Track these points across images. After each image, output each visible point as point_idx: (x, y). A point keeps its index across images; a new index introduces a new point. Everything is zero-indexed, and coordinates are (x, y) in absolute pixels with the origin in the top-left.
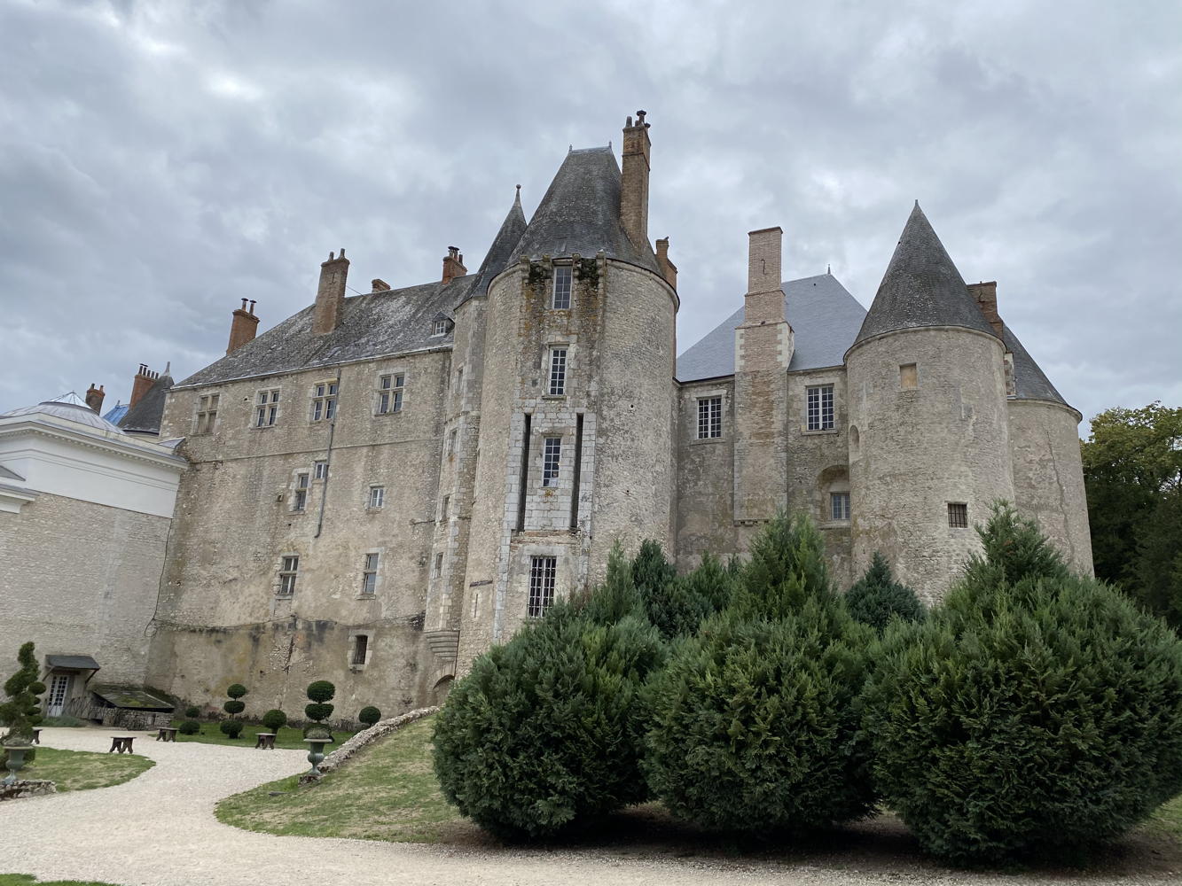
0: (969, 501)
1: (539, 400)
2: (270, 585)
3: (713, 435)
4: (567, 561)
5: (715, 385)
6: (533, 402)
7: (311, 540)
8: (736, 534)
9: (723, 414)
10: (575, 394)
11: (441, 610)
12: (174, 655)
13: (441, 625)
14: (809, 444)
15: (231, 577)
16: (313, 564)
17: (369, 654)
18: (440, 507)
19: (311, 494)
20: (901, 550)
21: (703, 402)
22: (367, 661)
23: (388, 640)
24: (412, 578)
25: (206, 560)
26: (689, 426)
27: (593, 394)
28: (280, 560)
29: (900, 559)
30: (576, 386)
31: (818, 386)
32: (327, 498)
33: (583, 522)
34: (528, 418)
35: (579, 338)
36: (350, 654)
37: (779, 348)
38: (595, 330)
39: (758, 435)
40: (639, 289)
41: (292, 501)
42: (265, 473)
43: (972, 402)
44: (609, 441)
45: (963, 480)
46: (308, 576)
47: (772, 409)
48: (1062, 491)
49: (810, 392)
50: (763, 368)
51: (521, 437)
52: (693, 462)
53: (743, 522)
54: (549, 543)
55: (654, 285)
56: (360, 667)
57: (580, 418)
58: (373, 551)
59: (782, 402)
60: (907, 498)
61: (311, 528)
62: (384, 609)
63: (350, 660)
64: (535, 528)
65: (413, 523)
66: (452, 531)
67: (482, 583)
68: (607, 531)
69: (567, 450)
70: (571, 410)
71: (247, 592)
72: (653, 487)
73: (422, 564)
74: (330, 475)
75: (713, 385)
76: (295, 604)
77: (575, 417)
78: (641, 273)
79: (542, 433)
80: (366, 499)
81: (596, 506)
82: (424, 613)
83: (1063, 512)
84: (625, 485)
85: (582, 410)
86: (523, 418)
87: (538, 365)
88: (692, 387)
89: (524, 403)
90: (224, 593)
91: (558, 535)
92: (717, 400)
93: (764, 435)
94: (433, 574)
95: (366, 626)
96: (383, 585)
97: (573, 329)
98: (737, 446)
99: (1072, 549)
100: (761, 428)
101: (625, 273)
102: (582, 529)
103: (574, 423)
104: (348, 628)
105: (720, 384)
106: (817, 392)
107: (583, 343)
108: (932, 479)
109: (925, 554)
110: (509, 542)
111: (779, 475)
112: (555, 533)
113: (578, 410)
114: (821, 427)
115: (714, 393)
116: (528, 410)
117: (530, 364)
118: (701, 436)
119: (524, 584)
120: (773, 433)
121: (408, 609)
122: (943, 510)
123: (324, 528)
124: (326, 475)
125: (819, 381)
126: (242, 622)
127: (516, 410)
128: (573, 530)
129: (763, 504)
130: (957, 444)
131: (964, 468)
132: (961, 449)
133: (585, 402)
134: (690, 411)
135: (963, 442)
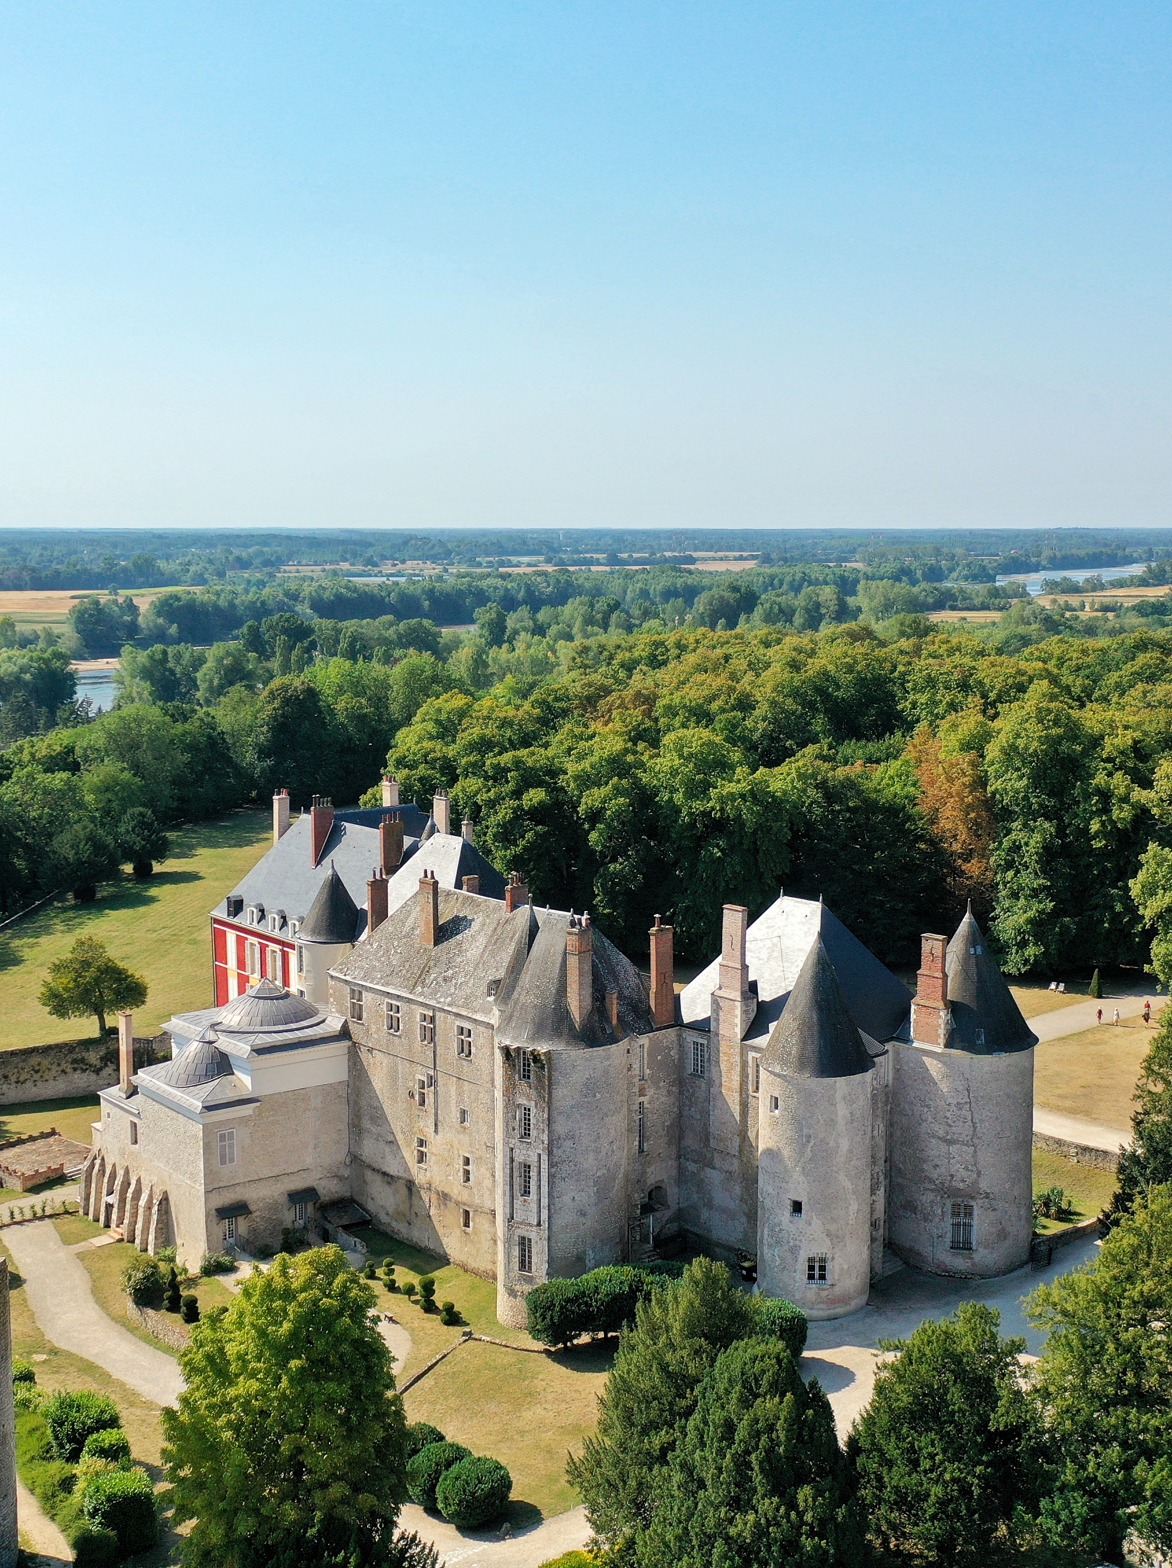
1: (516, 1140)
2: (412, 1155)
3: (701, 1072)
4: (537, 1241)
5: (702, 1035)
6: (513, 1141)
7: (432, 1133)
9: (705, 1060)
10: (536, 1141)
12: (365, 1182)
16: (435, 1151)
17: (471, 1224)
19: (427, 1097)
21: (695, 1043)
22: (471, 1228)
23: (481, 1219)
24: (488, 1183)
25: (372, 1120)
26: (686, 1060)
27: (545, 1142)
28: (416, 1139)
30: (536, 1135)
32: (438, 1102)
34: (511, 1151)
35: (535, 1103)
36: (462, 1220)
37: (737, 1021)
41: (417, 1097)
42: (399, 1069)
43: (811, 1131)
44: (558, 1170)
45: (800, 1185)
46: (434, 1158)
48: (975, 1128)
50: (727, 1034)
51: (508, 1161)
52: (689, 1091)
53: (716, 1150)
54: (527, 1230)
56: (467, 1231)
57: (539, 1155)
58: (466, 1155)
59: (737, 1065)
61: (431, 1123)
62: (476, 1197)
63: (462, 1224)
64: (519, 1220)
68: (560, 1225)
69: (533, 1174)
70: (534, 1150)
71: (400, 1154)
74: (437, 1089)
75: (699, 1034)
76: (428, 1174)
77: (536, 1155)
79: (519, 1163)
80: (458, 1116)
81: (553, 1210)
83: (974, 1145)
87: (514, 1117)
88: (687, 1031)
89: (508, 1141)
90: (386, 1149)
92: (703, 1046)
93: (727, 1088)
95: (468, 1206)
96: (474, 1181)
97: (532, 1097)
100: (725, 1081)
101: (563, 1056)
102: (543, 1225)
103: (536, 1159)
104: (459, 1202)
105: (707, 1036)
107: (539, 1107)
108: (782, 1182)
110: (507, 1226)
112: (530, 1225)
115: (700, 1040)
116: (511, 1146)
117: (510, 1115)
118: (694, 1069)
119: (516, 1251)
121: (489, 1204)
122: (787, 1203)
123: (438, 1127)
124: (435, 1087)
126: (399, 1175)
127: (505, 1144)
128: (539, 1224)
129: (726, 1140)
130: (798, 1161)
131: (802, 1178)
132: (801, 1164)
133: (541, 1146)
134: (686, 1048)
135: (803, 1160)
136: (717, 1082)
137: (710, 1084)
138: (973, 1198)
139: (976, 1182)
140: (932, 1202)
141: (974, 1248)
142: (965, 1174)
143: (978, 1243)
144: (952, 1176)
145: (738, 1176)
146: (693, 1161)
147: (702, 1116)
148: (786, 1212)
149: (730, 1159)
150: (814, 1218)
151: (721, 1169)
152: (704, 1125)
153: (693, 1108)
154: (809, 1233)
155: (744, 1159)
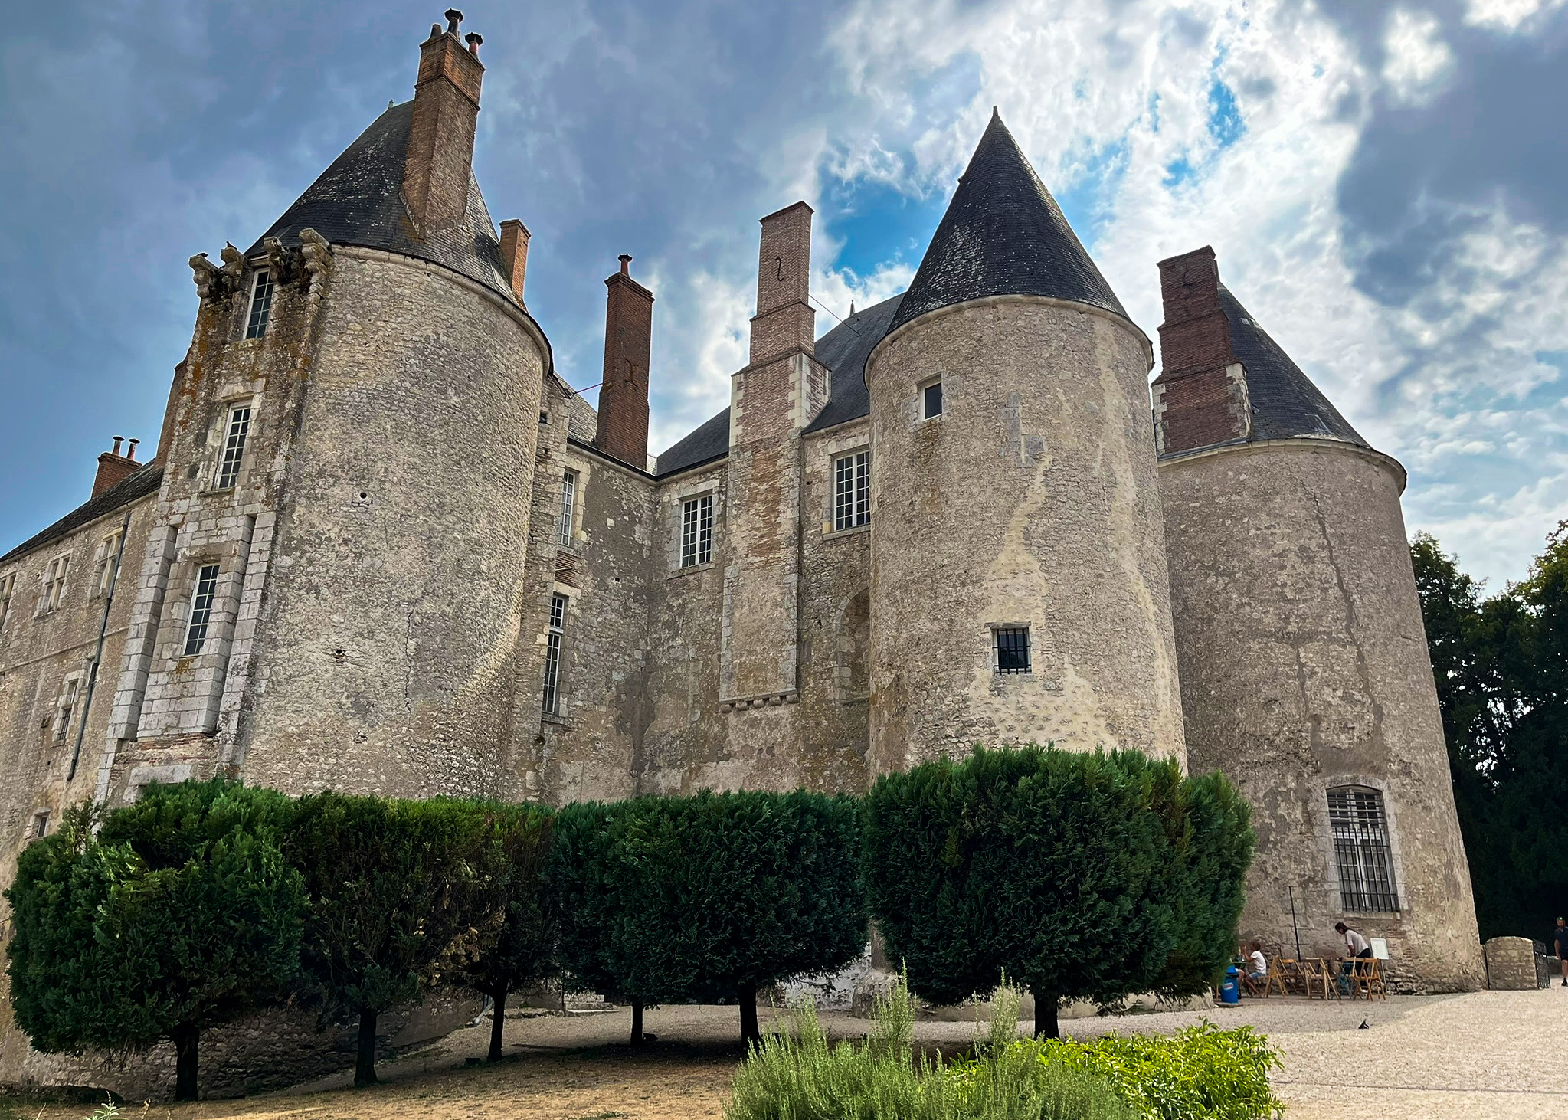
0: (1034, 618)
1: (194, 499)
3: (702, 559)
5: (704, 473)
6: (183, 505)
7: (66, 785)
8: (724, 726)
9: (714, 522)
10: (249, 481)
14: (834, 554)
19: (75, 711)
20: (912, 729)
21: (690, 505)
26: (667, 547)
27: (276, 478)
28: (32, 820)
29: (912, 746)
30: (253, 467)
31: (850, 451)
32: (88, 716)
33: (227, 713)
34: (175, 531)
35: (268, 382)
37: (791, 396)
38: (294, 365)
39: (756, 549)
40: (399, 291)
41: (56, 724)
42: (40, 685)
43: (1042, 432)
44: (303, 561)
45: (1021, 579)
47: (778, 502)
48: (1351, 604)
49: (840, 465)
50: (768, 433)
52: (670, 608)
53: (733, 705)
54: (169, 760)
55: (437, 284)
57: (251, 523)
59: (793, 487)
60: (924, 626)
61: (66, 766)
64: (152, 733)
68: (278, 730)
69: (224, 582)
70: (239, 509)
72: (412, 643)
75: (701, 473)
77: (243, 521)
78: (404, 264)
79: (191, 557)
81: (264, 683)
83: (1354, 642)
84: (333, 640)
85: (258, 507)
86: (167, 535)
87: (201, 440)
88: (673, 481)
89: (171, 508)
91: (185, 742)
92: (706, 500)
93: (766, 548)
97: (261, 368)
98: (728, 572)
99: (1378, 711)
100: (763, 536)
101: (370, 266)
102: (223, 727)
103: (241, 533)
105: (711, 471)
106: (849, 461)
107: (274, 390)
108: (963, 584)
109: (950, 731)
110: (110, 763)
111: (786, 614)
112: (182, 739)
113: (249, 510)
114: (854, 523)
115: (702, 487)
116: (175, 519)
117: (190, 439)
118: (685, 561)
120: (779, 543)
122: (982, 640)
123: (80, 763)
124: (95, 680)
125: (851, 443)
127: (159, 522)
129: (760, 668)
130: (1010, 513)
131: (1024, 558)
132: (1019, 521)
133: (262, 493)
134: (669, 522)
135: (1023, 508)
136: (742, 547)
137: (725, 560)
138: (1377, 771)
139: (1376, 732)
140: (1274, 793)
141: (1404, 905)
142: (1349, 712)
143: (1411, 893)
144: (1317, 719)
145: (793, 744)
146: (672, 765)
147: (700, 649)
148: (977, 671)
149: (771, 713)
150: (1070, 670)
151: (747, 751)
152: (706, 665)
153: (679, 641)
154: (1056, 718)
155: (810, 699)
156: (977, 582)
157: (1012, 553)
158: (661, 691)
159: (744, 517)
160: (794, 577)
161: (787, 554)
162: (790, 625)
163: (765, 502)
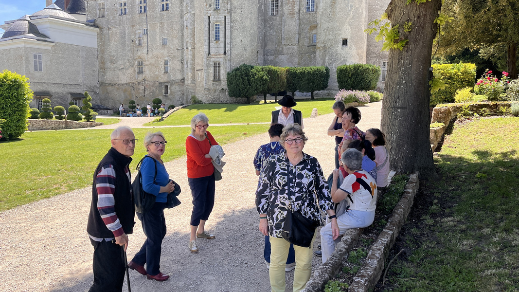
0: (349, 37)
1: (212, 11)
2: (134, 70)
3: (276, 14)
4: (223, 63)
6: (210, 12)
7: (145, 55)
8: (283, 49)
9: (279, 6)
10: (223, 9)
11: (189, 77)
12: (107, 93)
13: (190, 82)
14: (306, 17)
15: (121, 68)
16: (147, 63)
17: (169, 91)
18: (185, 44)
19: (143, 39)
21: (272, 1)
22: (169, 93)
23: (174, 86)
24: (179, 67)
25: (112, 62)
26: (268, 10)
27: (229, 9)
28: (136, 62)
30: (223, 6)
32: (149, 41)
33: (228, 51)
34: (209, 17)
36: (163, 91)
41: (137, 42)
42: (127, 32)
43: (353, 4)
44: (234, 24)
45: (347, 30)
46: (146, 67)
47: (294, 4)
51: (207, 24)
52: (269, 23)
53: (285, 45)
54: (218, 58)
56: (167, 95)
57: (225, 17)
58: (166, 59)
59: (298, 1)
60: (330, 37)
61: (145, 51)
62: (172, 76)
63: (164, 93)
64: (214, 53)
65: (178, 50)
66: (190, 53)
67: (200, 70)
68: (235, 53)
69: (222, 28)
70: (222, 14)
71: (128, 72)
72: (250, 38)
73: (182, 63)
74: (148, 33)
76: (144, 76)
77: (223, 17)
79: (214, 23)
80: (161, 41)
81: (231, 46)
82: (184, 78)
85: (226, 15)
86: (207, 17)
89: (207, 12)
90: (120, 73)
91: (221, 55)
92: (277, 0)
93: (292, 14)
94: (185, 66)
95: (167, 82)
96: (170, 70)
98: (283, 18)
100: (291, 11)
102: (227, 53)
103: (223, 19)
104: (162, 83)
108: (338, 31)
109: (334, 55)
110: (206, 58)
111: (296, 28)
112: (219, 54)
113: (224, 14)
114: (310, 11)
116: (209, 15)
118: (272, 14)
119: (212, 70)
120: (295, 13)
121: (179, 77)
122: (340, 41)
123: (149, 51)
124: (147, 33)
126: (128, 82)
127: (205, 15)
128: (225, 53)
129: (291, 38)
130: (347, 18)
131: (348, 27)
132: (348, 20)
133: (226, 11)
134: (268, 5)
135: (349, 18)
136: (286, 13)
137: (282, 15)
140: (374, 62)
145: (297, 53)
146: (271, 55)
147: (277, 33)
148: (339, 45)
149: (292, 47)
150: (353, 46)
151: (287, 54)
152: (278, 36)
153: (272, 31)
154: (351, 53)
155: (301, 45)
156: (340, 30)
157: (346, 26)
158: (268, 41)
159: (287, 6)
160: (298, 21)
161: (296, 15)
162: (297, 31)
163: (292, 4)
